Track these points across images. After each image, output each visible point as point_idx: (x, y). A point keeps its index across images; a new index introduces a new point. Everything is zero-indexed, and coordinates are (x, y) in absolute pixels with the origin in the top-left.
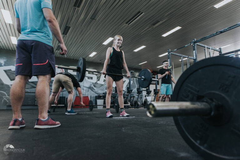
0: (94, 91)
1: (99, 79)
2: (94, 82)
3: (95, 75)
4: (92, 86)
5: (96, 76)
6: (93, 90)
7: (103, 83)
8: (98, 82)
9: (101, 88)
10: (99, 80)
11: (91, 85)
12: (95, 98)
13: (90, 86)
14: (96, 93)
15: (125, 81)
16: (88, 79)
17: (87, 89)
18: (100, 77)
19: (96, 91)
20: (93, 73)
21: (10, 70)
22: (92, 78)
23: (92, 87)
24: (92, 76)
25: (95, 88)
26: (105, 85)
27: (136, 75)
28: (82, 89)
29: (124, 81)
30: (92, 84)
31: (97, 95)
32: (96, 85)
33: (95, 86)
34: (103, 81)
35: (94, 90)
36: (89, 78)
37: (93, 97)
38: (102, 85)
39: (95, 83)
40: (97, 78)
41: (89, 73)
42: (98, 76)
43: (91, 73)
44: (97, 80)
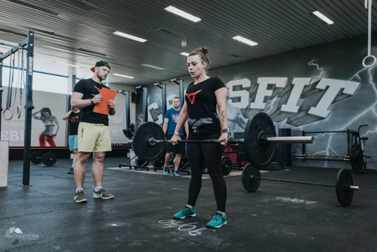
1: (252, 98)
2: (244, 107)
3: (245, 91)
4: (241, 116)
5: (248, 93)
7: (263, 106)
8: (253, 106)
10: (253, 101)
11: (238, 114)
13: (237, 118)
15: (327, 87)
16: (233, 101)
17: (232, 123)
18: (255, 92)
20: (241, 88)
21: (153, 109)
22: (238, 99)
23: (241, 119)
24: (239, 96)
25: (245, 120)
26: (268, 108)
29: (323, 88)
30: (240, 112)
32: (248, 113)
33: (245, 116)
34: (263, 100)
35: (244, 124)
39: (246, 109)
40: (250, 97)
41: (235, 88)
42: (253, 90)
43: (238, 88)
44: (249, 101)
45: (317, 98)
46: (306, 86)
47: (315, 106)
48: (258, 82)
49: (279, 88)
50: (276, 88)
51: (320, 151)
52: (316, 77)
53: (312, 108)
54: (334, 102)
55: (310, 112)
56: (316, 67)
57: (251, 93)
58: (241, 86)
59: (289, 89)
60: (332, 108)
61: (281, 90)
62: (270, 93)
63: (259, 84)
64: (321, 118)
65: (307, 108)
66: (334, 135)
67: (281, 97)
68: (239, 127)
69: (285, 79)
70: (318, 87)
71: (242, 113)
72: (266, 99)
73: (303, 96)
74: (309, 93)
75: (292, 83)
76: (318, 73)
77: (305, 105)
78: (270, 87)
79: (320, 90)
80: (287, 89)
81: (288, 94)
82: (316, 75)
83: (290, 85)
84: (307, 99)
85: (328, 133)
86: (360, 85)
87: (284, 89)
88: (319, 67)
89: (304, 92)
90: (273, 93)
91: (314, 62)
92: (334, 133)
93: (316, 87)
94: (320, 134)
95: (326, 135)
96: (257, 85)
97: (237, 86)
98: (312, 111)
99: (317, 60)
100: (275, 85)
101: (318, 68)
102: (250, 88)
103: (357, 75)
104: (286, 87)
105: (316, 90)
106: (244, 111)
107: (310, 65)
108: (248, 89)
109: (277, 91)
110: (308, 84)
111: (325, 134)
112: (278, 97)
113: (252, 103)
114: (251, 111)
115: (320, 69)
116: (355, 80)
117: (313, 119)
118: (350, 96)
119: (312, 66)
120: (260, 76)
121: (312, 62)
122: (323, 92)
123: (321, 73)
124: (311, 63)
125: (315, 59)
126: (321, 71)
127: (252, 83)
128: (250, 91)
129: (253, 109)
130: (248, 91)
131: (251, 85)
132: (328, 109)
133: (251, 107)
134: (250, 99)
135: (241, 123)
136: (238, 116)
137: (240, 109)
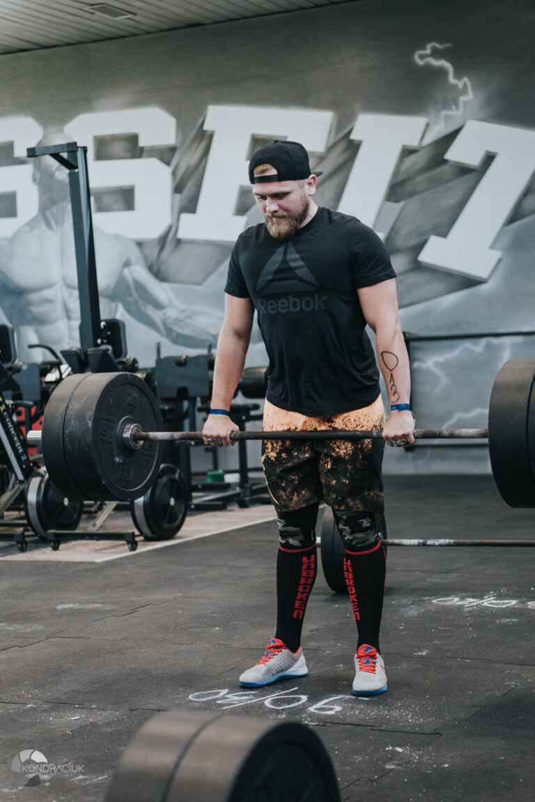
0: (150, 323)
1: (188, 192)
2: (153, 231)
3: (153, 164)
4: (140, 273)
5: (167, 171)
6: (151, 312)
7: (232, 229)
8: (190, 228)
10: (190, 206)
11: (127, 264)
13: (122, 279)
15: (489, 159)
16: (100, 208)
18: (198, 171)
19: (172, 313)
20: (133, 147)
22: (126, 197)
23: (140, 287)
24: (124, 182)
25: (161, 291)
28: (59, 311)
29: (474, 160)
30: (134, 253)
32: (173, 261)
33: (159, 274)
34: (232, 201)
35: (158, 306)
36: (107, 200)
39: (163, 240)
40: (178, 189)
41: (104, 148)
42: (186, 160)
43: (117, 148)
44: (172, 206)
45: (453, 199)
46: (407, 152)
47: (444, 231)
48: (206, 127)
51: (467, 410)
52: (444, 113)
53: (434, 241)
54: (515, 216)
55: (425, 257)
56: (442, 72)
57: (180, 173)
58: (134, 139)
59: (342, 159)
60: (506, 240)
63: (212, 136)
64: (469, 282)
65: (413, 242)
66: (514, 346)
69: (325, 118)
70: (455, 154)
71: (146, 259)
72: (247, 202)
73: (396, 191)
74: (421, 178)
75: (354, 136)
76: (450, 100)
77: (405, 230)
79: (464, 170)
80: (334, 160)
81: (336, 180)
82: (446, 106)
83: (341, 147)
84: (412, 205)
85: (494, 340)
87: (321, 158)
88: (458, 75)
89: (400, 178)
91: (436, 54)
92: (519, 339)
93: (448, 156)
94: (467, 344)
95: (488, 346)
96: (205, 138)
97: (114, 139)
98: (436, 252)
99: (449, 45)
101: (452, 79)
102: (173, 150)
104: (330, 149)
105: (445, 169)
106: (152, 252)
107: (421, 63)
108: (166, 155)
110: (414, 142)
111: (484, 341)
113: (184, 217)
114: (184, 249)
115: (460, 84)
117: (438, 286)
119: (427, 67)
120: (218, 100)
121: (428, 51)
122: (472, 174)
123: (462, 99)
124: (424, 57)
125: (440, 43)
126: (464, 91)
127: (182, 127)
128: (174, 162)
129: (192, 242)
130: (168, 163)
131: (177, 136)
132: (492, 247)
133: (181, 235)
134: (178, 196)
135: (140, 302)
136: (126, 271)
137: (132, 240)
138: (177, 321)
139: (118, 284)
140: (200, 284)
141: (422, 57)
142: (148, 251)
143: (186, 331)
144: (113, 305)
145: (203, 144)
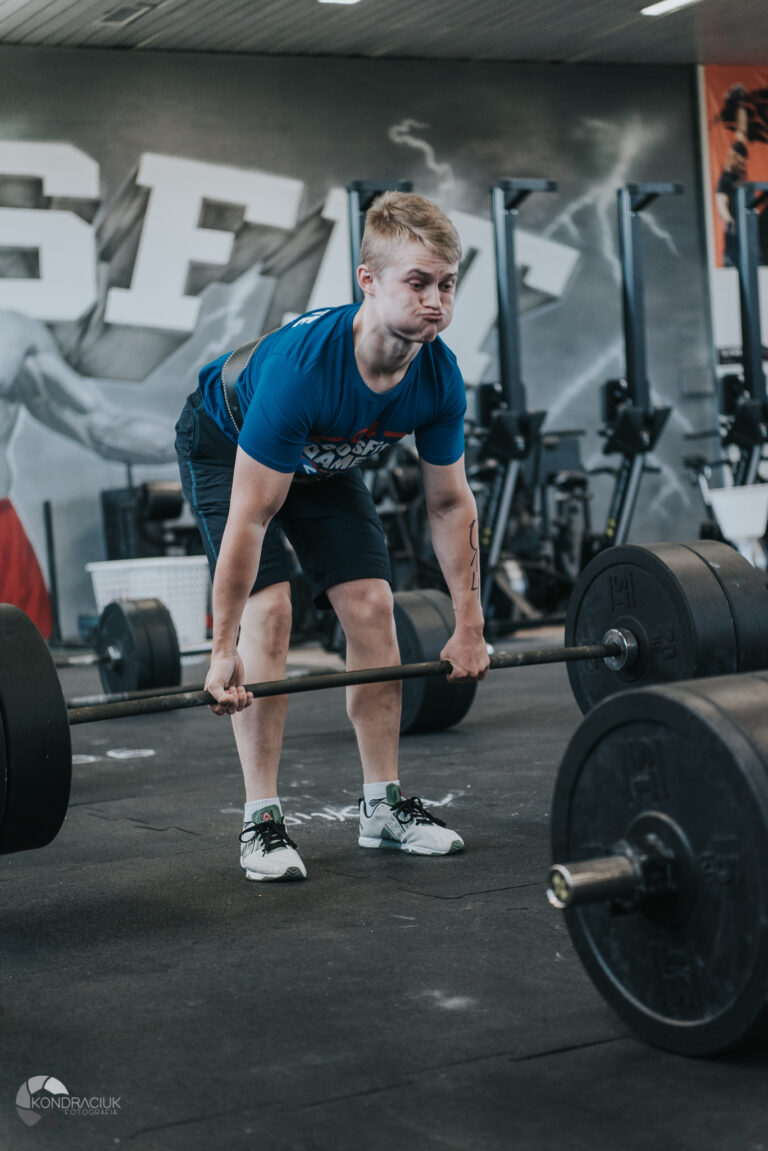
2: (71, 309)
3: (68, 220)
4: (50, 364)
5: (88, 231)
7: (182, 314)
8: (122, 308)
9: (158, 380)
10: (123, 279)
11: (31, 352)
12: (97, 518)
13: (24, 372)
14: (110, 454)
15: (472, 255)
18: (131, 235)
19: (100, 420)
20: (34, 194)
22: (28, 262)
24: (25, 240)
25: (82, 390)
26: (216, 329)
27: (614, 158)
30: (42, 339)
31: (115, 477)
32: (98, 350)
33: (80, 366)
34: (179, 277)
35: (80, 409)
37: (75, 506)
38: (176, 340)
39: (85, 322)
40: (105, 256)
42: (120, 218)
43: (14, 192)
44: (98, 278)
49: (265, 230)
50: (247, 227)
56: (418, 155)
57: (107, 234)
58: (36, 182)
59: (313, 239)
61: (273, 242)
62: (217, 247)
63: (146, 194)
67: (280, 275)
68: (37, 427)
69: (293, 188)
71: (60, 347)
72: (198, 279)
75: (328, 214)
76: (430, 185)
78: (215, 215)
80: (306, 238)
81: (307, 264)
83: (313, 225)
86: (579, 261)
87: (290, 236)
88: (439, 159)
90: (236, 250)
91: (414, 132)
96: (140, 196)
97: (6, 180)
99: (428, 125)
100: (240, 210)
101: (431, 163)
102: (95, 205)
103: (565, 218)
104: (301, 225)
106: (70, 338)
107: (398, 139)
108: (87, 210)
109: (251, 242)
112: (265, 273)
113: (116, 295)
114: (115, 335)
115: (439, 171)
116: (560, 236)
118: (549, 299)
119: (405, 148)
120: (156, 148)
121: (404, 128)
123: (442, 187)
124: (401, 134)
125: (417, 120)
126: (443, 178)
127: (107, 176)
128: (99, 219)
129: (127, 328)
130: (89, 221)
131: (101, 188)
132: (482, 349)
133: (112, 316)
134: (104, 267)
135: (54, 405)
136: (31, 363)
137: (39, 321)
138: (109, 430)
139: (17, 381)
140: (140, 380)
141: (400, 134)
142: (62, 335)
143: (122, 443)
144: (12, 408)
145: (137, 204)
